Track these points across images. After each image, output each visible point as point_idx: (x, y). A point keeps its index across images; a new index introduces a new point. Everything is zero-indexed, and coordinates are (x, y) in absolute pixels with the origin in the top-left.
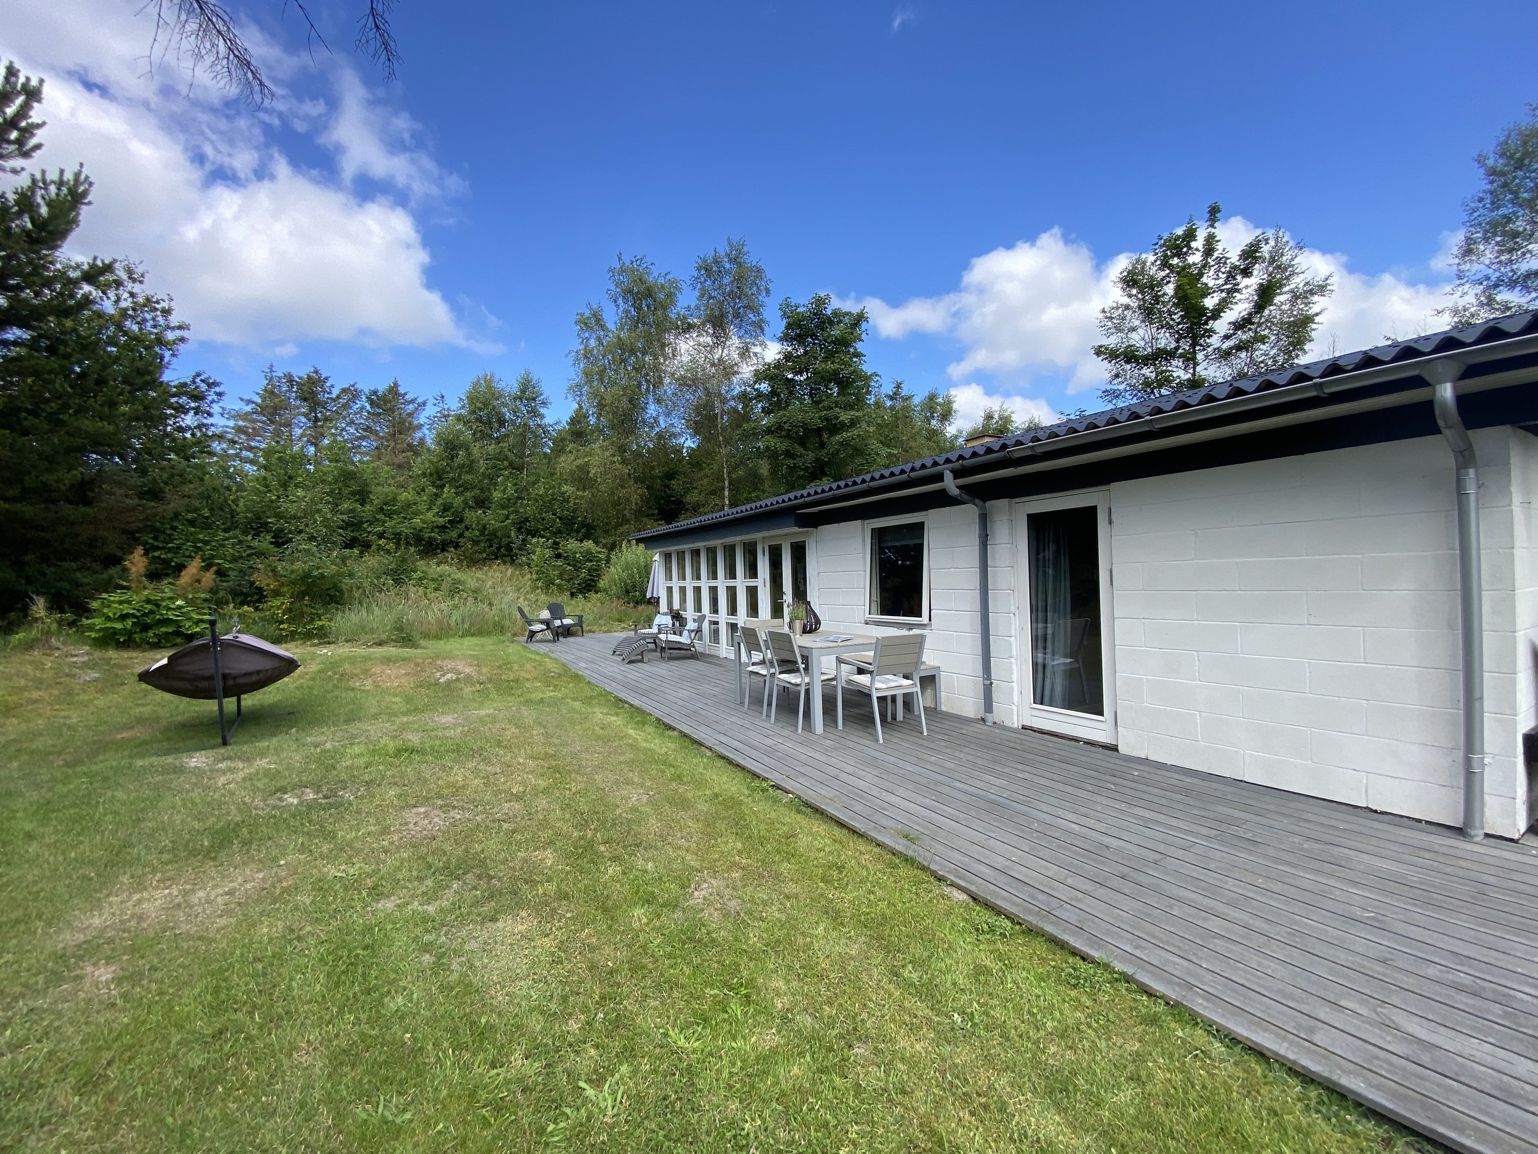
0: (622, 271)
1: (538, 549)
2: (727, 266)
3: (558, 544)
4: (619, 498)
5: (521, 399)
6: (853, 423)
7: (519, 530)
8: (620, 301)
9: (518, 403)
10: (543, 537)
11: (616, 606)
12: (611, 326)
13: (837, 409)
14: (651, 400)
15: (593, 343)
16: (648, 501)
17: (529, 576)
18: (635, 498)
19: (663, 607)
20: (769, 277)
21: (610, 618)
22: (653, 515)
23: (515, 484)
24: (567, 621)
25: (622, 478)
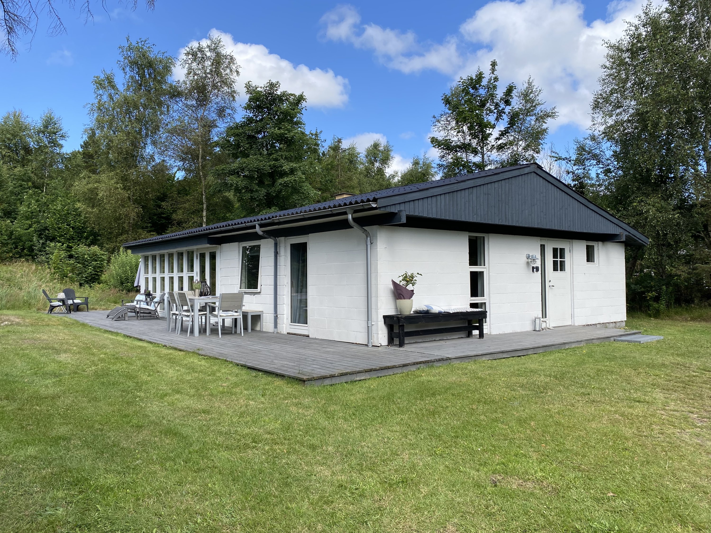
0: (130, 48)
1: (56, 251)
2: (208, 54)
3: (71, 247)
4: (120, 214)
5: (43, 132)
6: (292, 171)
7: (40, 236)
8: (128, 69)
9: (41, 135)
10: (59, 242)
11: (113, 293)
12: (121, 88)
13: (282, 161)
14: (149, 141)
15: (105, 98)
16: (143, 217)
17: (48, 270)
18: (133, 215)
19: (142, 291)
20: (238, 64)
21: (108, 300)
22: (147, 227)
23: (37, 201)
24: (77, 301)
25: (122, 200)
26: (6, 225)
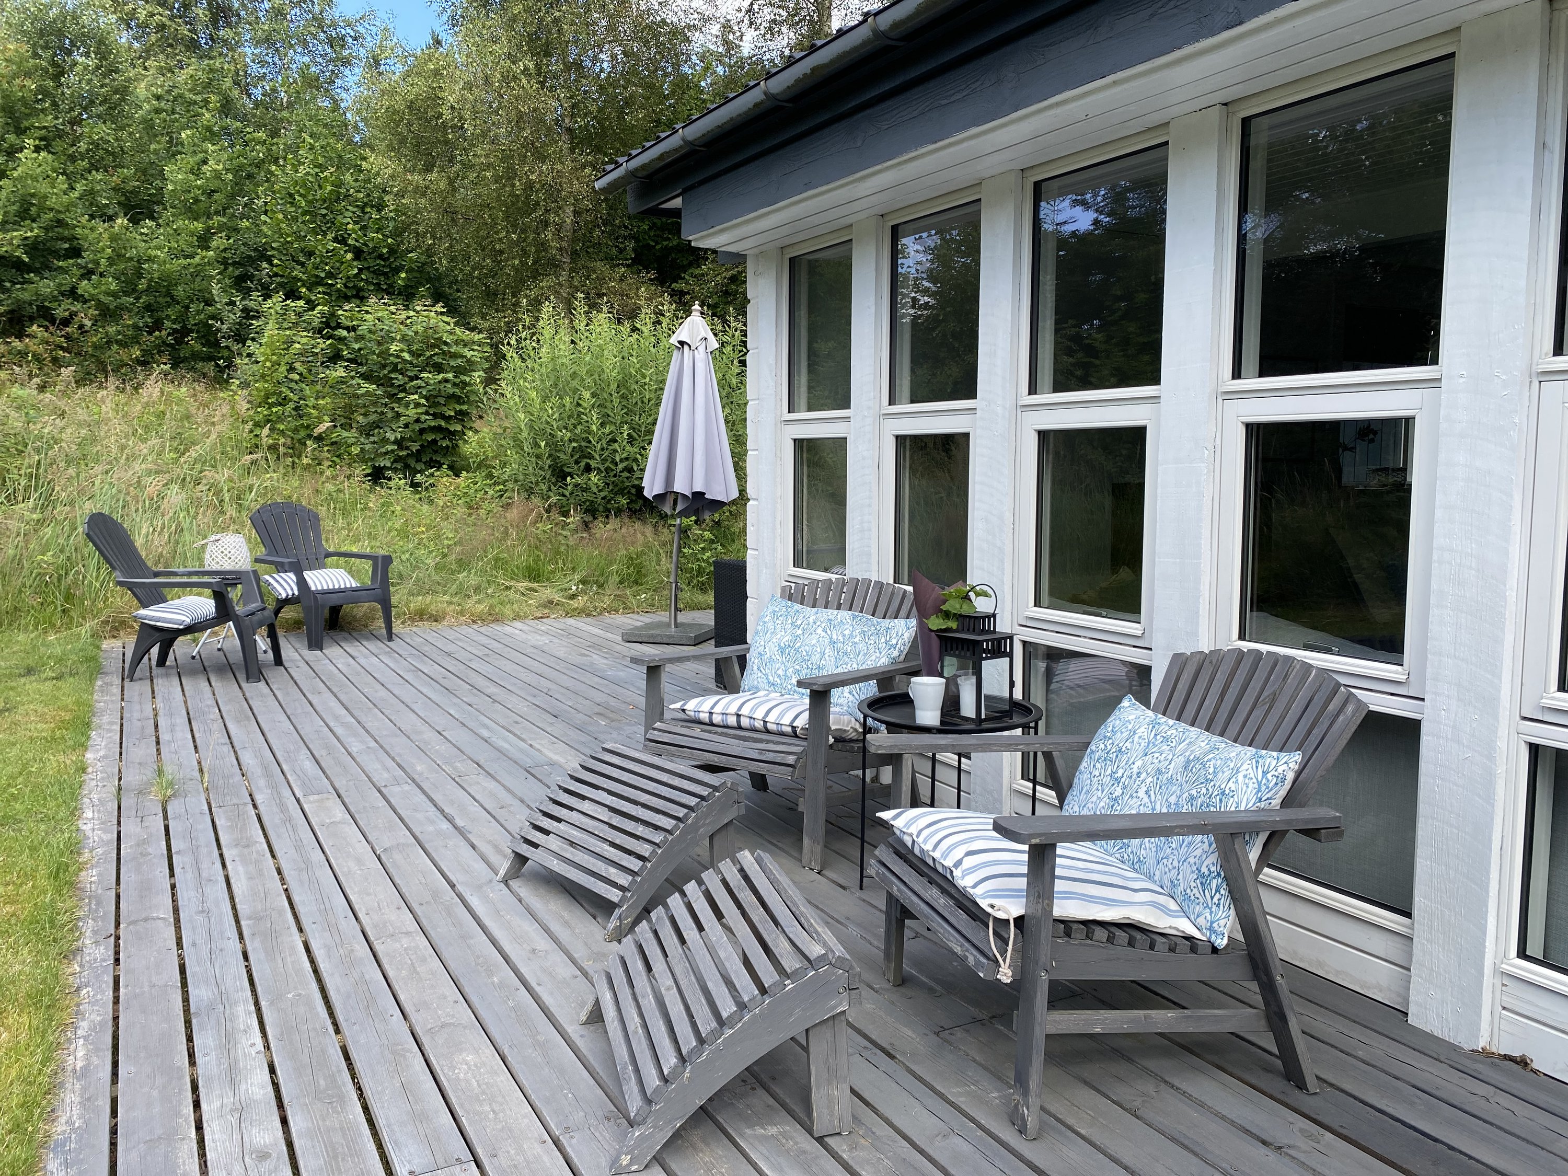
11: (523, 522)
21: (499, 567)
26: (114, 238)
